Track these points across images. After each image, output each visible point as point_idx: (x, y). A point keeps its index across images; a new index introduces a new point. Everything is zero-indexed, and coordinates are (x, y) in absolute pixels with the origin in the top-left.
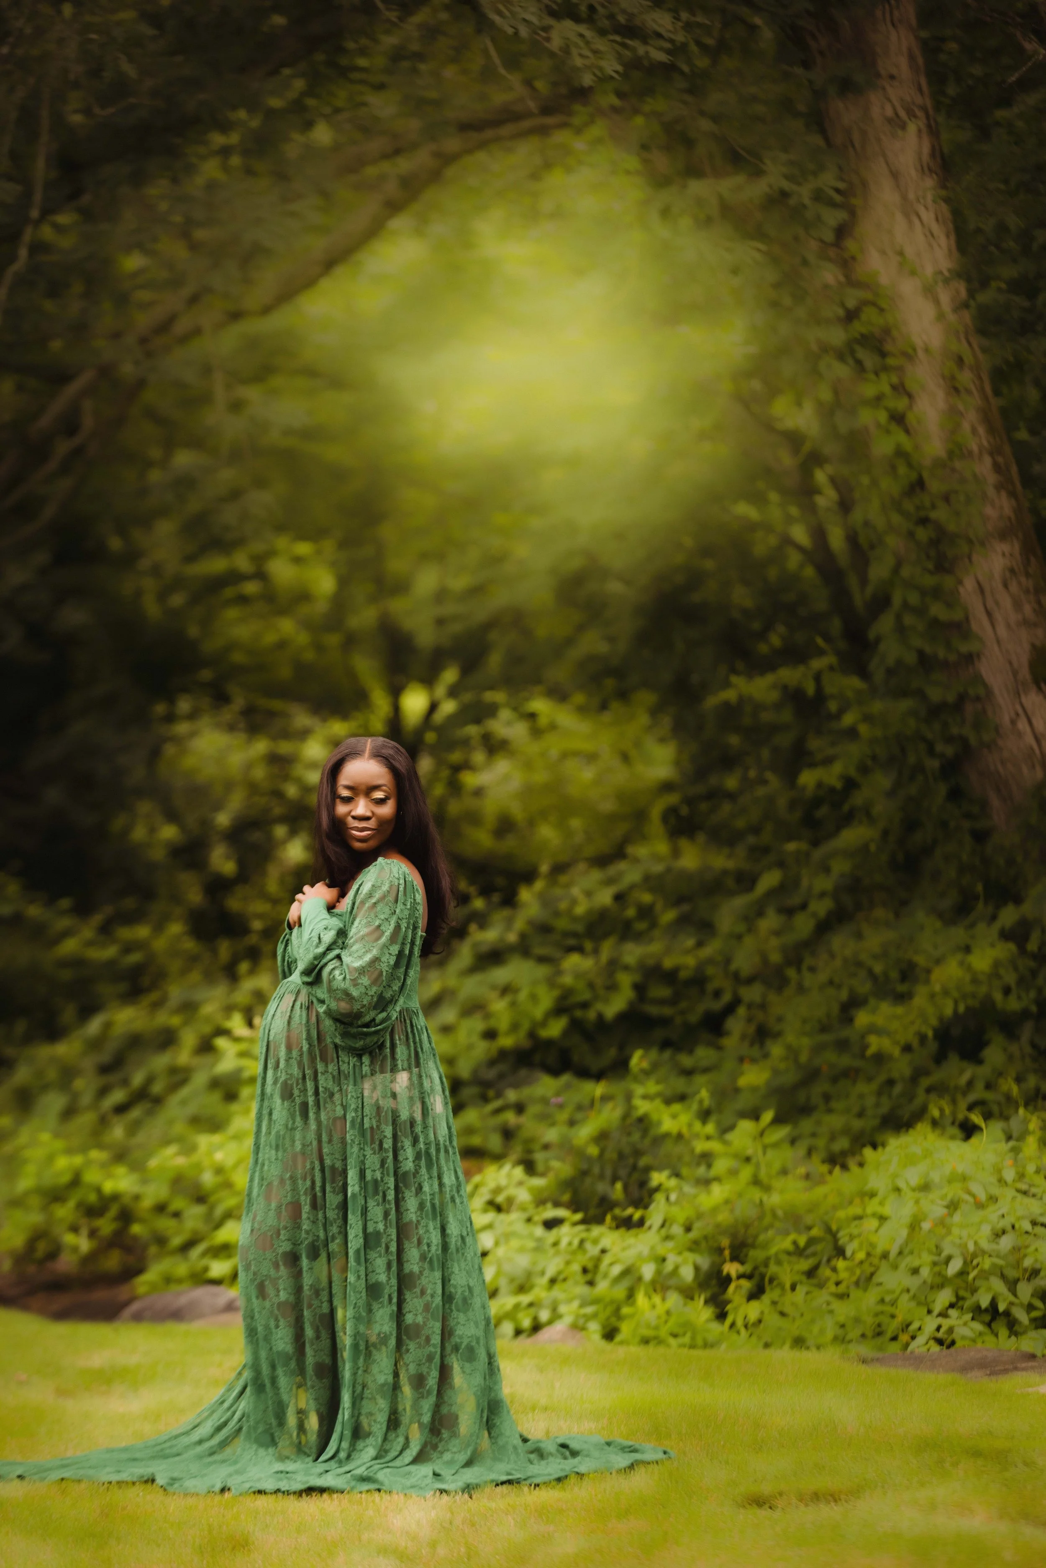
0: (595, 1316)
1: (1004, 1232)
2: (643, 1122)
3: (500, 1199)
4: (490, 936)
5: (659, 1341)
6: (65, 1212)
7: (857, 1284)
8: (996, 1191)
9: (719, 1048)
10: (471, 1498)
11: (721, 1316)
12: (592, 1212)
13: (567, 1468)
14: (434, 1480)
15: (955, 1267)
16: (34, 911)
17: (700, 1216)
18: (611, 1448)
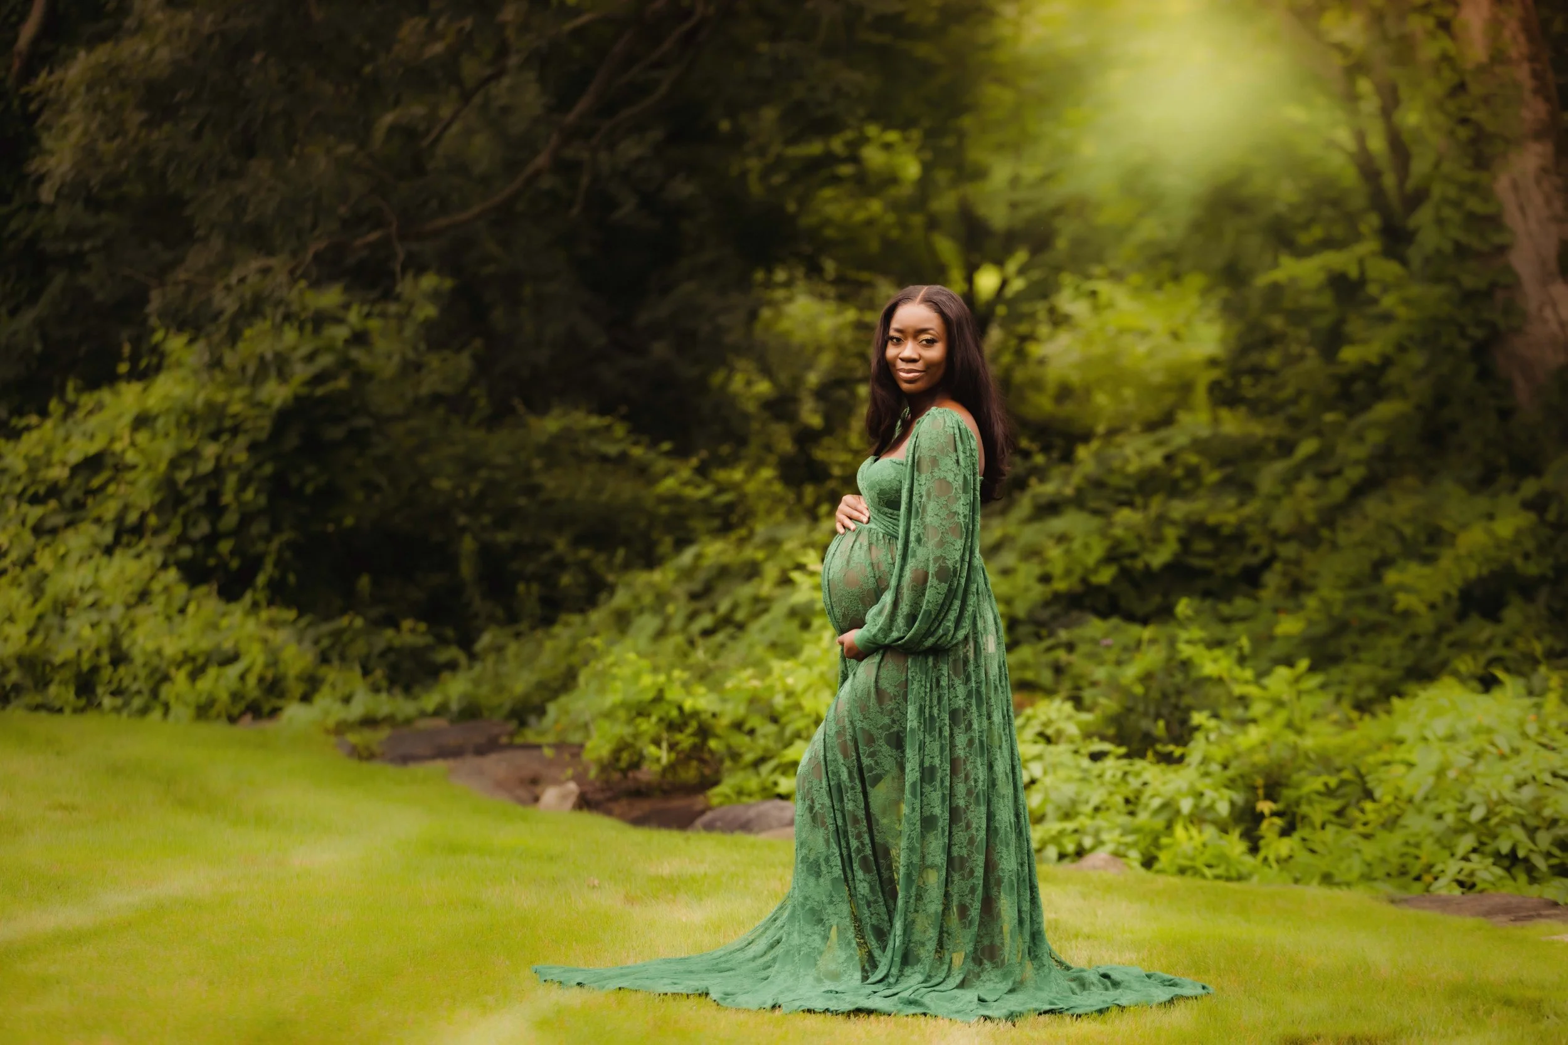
0: (1135, 844)
1: (1525, 783)
2: (1186, 665)
3: (1050, 732)
4: (1048, 489)
5: (1196, 872)
6: (648, 726)
7: (1384, 826)
8: (1518, 743)
9: (1256, 599)
10: (1014, 1026)
11: (1254, 850)
12: (1135, 746)
13: (1109, 1000)
14: (978, 1006)
15: (1477, 815)
16: (637, 452)
17: (1237, 755)
18: (1151, 981)
